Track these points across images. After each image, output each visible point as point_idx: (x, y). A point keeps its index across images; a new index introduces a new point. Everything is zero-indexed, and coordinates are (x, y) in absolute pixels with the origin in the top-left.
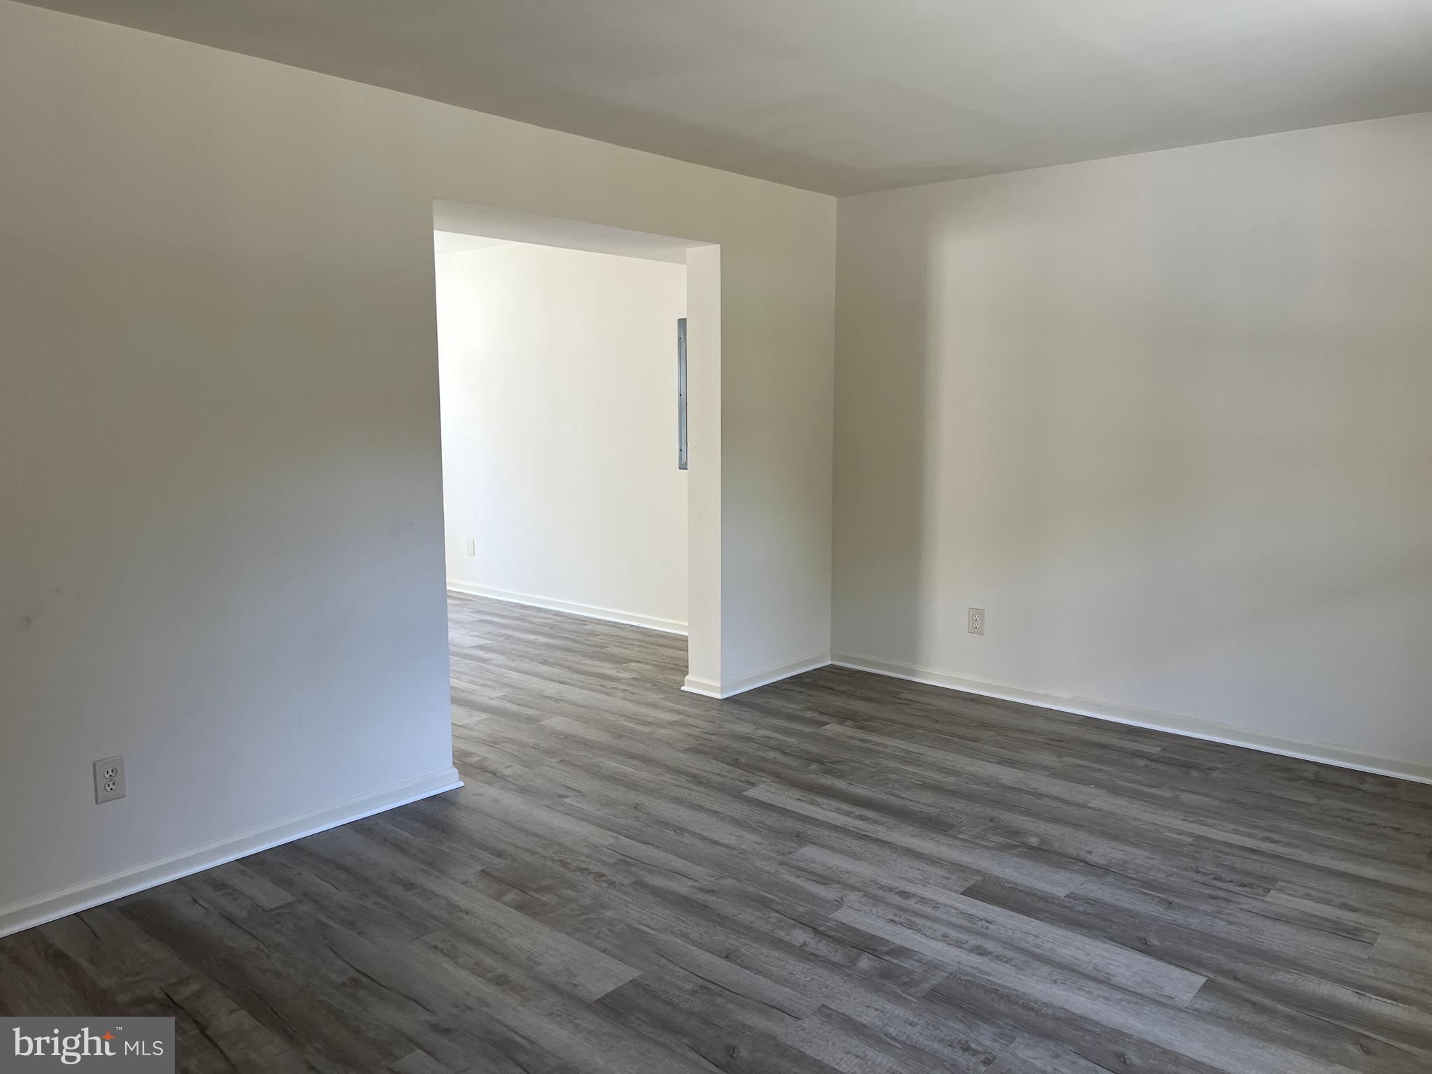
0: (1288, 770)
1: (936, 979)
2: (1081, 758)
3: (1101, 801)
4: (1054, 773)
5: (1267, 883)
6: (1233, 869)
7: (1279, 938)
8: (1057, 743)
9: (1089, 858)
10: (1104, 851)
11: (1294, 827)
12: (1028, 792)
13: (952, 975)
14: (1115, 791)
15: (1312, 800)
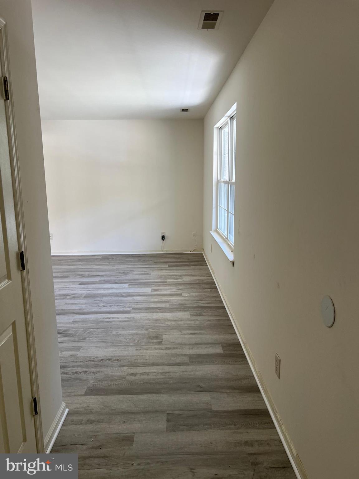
0: (127, 256)
1: (84, 296)
2: (86, 262)
3: (95, 267)
4: (82, 265)
5: (132, 271)
6: (125, 271)
7: (137, 277)
8: (78, 260)
9: (99, 275)
10: (101, 273)
11: (132, 263)
12: (79, 269)
13: (86, 294)
14: (96, 265)
15: (133, 259)
